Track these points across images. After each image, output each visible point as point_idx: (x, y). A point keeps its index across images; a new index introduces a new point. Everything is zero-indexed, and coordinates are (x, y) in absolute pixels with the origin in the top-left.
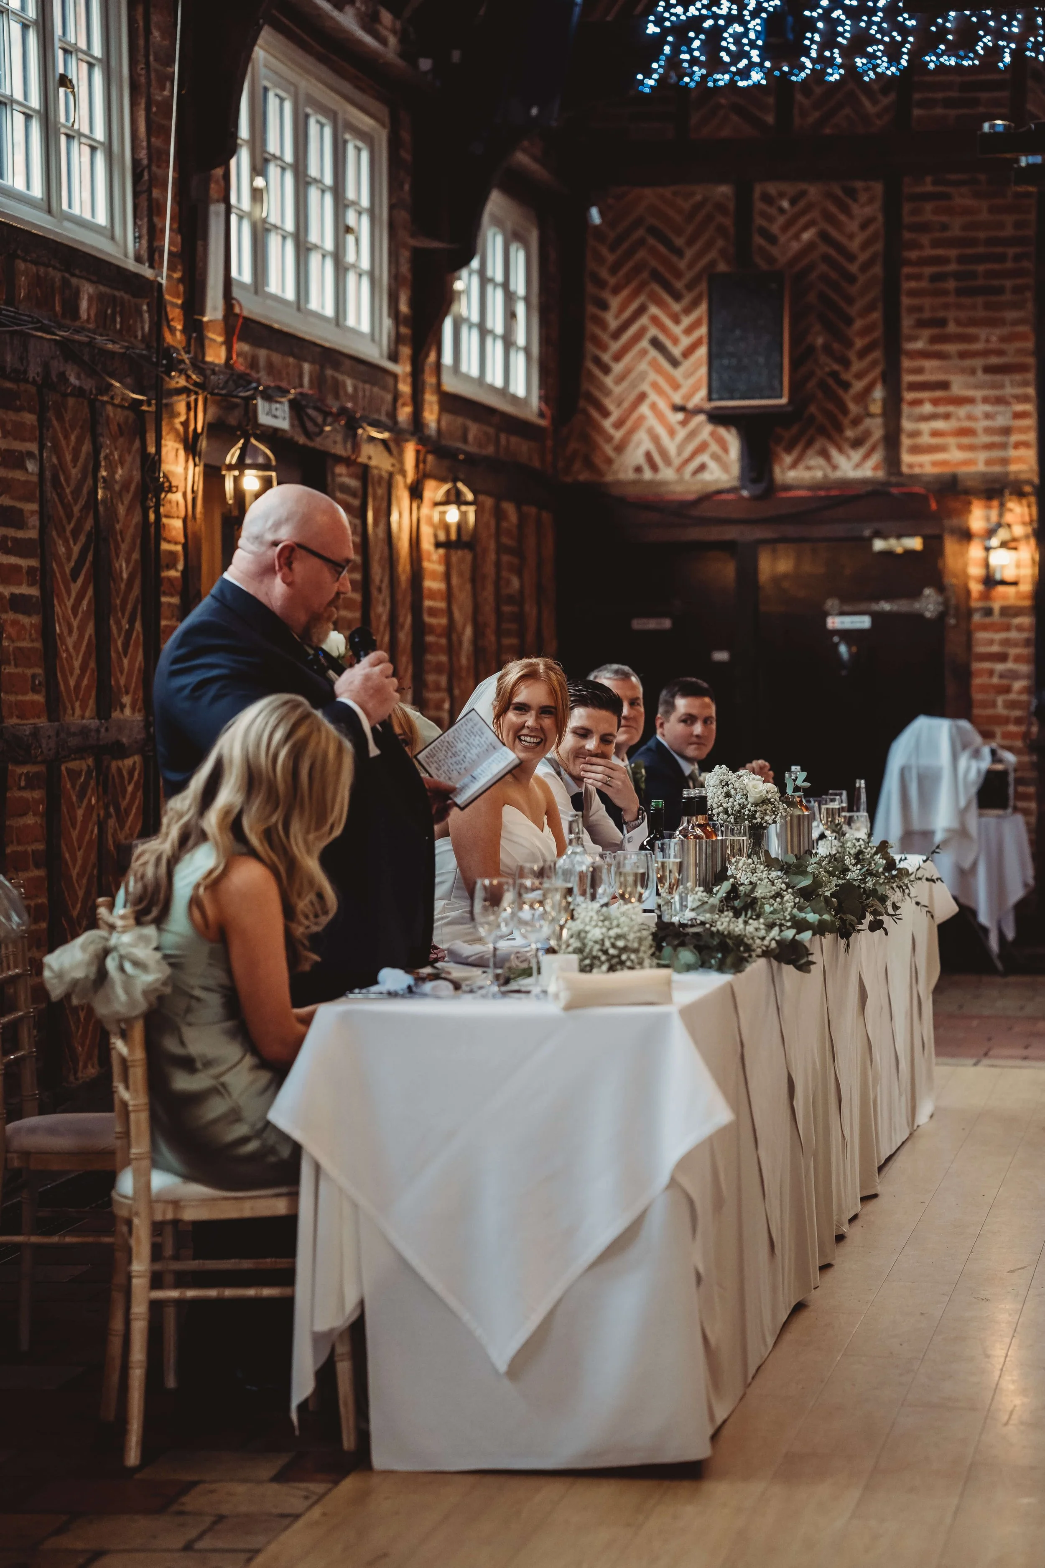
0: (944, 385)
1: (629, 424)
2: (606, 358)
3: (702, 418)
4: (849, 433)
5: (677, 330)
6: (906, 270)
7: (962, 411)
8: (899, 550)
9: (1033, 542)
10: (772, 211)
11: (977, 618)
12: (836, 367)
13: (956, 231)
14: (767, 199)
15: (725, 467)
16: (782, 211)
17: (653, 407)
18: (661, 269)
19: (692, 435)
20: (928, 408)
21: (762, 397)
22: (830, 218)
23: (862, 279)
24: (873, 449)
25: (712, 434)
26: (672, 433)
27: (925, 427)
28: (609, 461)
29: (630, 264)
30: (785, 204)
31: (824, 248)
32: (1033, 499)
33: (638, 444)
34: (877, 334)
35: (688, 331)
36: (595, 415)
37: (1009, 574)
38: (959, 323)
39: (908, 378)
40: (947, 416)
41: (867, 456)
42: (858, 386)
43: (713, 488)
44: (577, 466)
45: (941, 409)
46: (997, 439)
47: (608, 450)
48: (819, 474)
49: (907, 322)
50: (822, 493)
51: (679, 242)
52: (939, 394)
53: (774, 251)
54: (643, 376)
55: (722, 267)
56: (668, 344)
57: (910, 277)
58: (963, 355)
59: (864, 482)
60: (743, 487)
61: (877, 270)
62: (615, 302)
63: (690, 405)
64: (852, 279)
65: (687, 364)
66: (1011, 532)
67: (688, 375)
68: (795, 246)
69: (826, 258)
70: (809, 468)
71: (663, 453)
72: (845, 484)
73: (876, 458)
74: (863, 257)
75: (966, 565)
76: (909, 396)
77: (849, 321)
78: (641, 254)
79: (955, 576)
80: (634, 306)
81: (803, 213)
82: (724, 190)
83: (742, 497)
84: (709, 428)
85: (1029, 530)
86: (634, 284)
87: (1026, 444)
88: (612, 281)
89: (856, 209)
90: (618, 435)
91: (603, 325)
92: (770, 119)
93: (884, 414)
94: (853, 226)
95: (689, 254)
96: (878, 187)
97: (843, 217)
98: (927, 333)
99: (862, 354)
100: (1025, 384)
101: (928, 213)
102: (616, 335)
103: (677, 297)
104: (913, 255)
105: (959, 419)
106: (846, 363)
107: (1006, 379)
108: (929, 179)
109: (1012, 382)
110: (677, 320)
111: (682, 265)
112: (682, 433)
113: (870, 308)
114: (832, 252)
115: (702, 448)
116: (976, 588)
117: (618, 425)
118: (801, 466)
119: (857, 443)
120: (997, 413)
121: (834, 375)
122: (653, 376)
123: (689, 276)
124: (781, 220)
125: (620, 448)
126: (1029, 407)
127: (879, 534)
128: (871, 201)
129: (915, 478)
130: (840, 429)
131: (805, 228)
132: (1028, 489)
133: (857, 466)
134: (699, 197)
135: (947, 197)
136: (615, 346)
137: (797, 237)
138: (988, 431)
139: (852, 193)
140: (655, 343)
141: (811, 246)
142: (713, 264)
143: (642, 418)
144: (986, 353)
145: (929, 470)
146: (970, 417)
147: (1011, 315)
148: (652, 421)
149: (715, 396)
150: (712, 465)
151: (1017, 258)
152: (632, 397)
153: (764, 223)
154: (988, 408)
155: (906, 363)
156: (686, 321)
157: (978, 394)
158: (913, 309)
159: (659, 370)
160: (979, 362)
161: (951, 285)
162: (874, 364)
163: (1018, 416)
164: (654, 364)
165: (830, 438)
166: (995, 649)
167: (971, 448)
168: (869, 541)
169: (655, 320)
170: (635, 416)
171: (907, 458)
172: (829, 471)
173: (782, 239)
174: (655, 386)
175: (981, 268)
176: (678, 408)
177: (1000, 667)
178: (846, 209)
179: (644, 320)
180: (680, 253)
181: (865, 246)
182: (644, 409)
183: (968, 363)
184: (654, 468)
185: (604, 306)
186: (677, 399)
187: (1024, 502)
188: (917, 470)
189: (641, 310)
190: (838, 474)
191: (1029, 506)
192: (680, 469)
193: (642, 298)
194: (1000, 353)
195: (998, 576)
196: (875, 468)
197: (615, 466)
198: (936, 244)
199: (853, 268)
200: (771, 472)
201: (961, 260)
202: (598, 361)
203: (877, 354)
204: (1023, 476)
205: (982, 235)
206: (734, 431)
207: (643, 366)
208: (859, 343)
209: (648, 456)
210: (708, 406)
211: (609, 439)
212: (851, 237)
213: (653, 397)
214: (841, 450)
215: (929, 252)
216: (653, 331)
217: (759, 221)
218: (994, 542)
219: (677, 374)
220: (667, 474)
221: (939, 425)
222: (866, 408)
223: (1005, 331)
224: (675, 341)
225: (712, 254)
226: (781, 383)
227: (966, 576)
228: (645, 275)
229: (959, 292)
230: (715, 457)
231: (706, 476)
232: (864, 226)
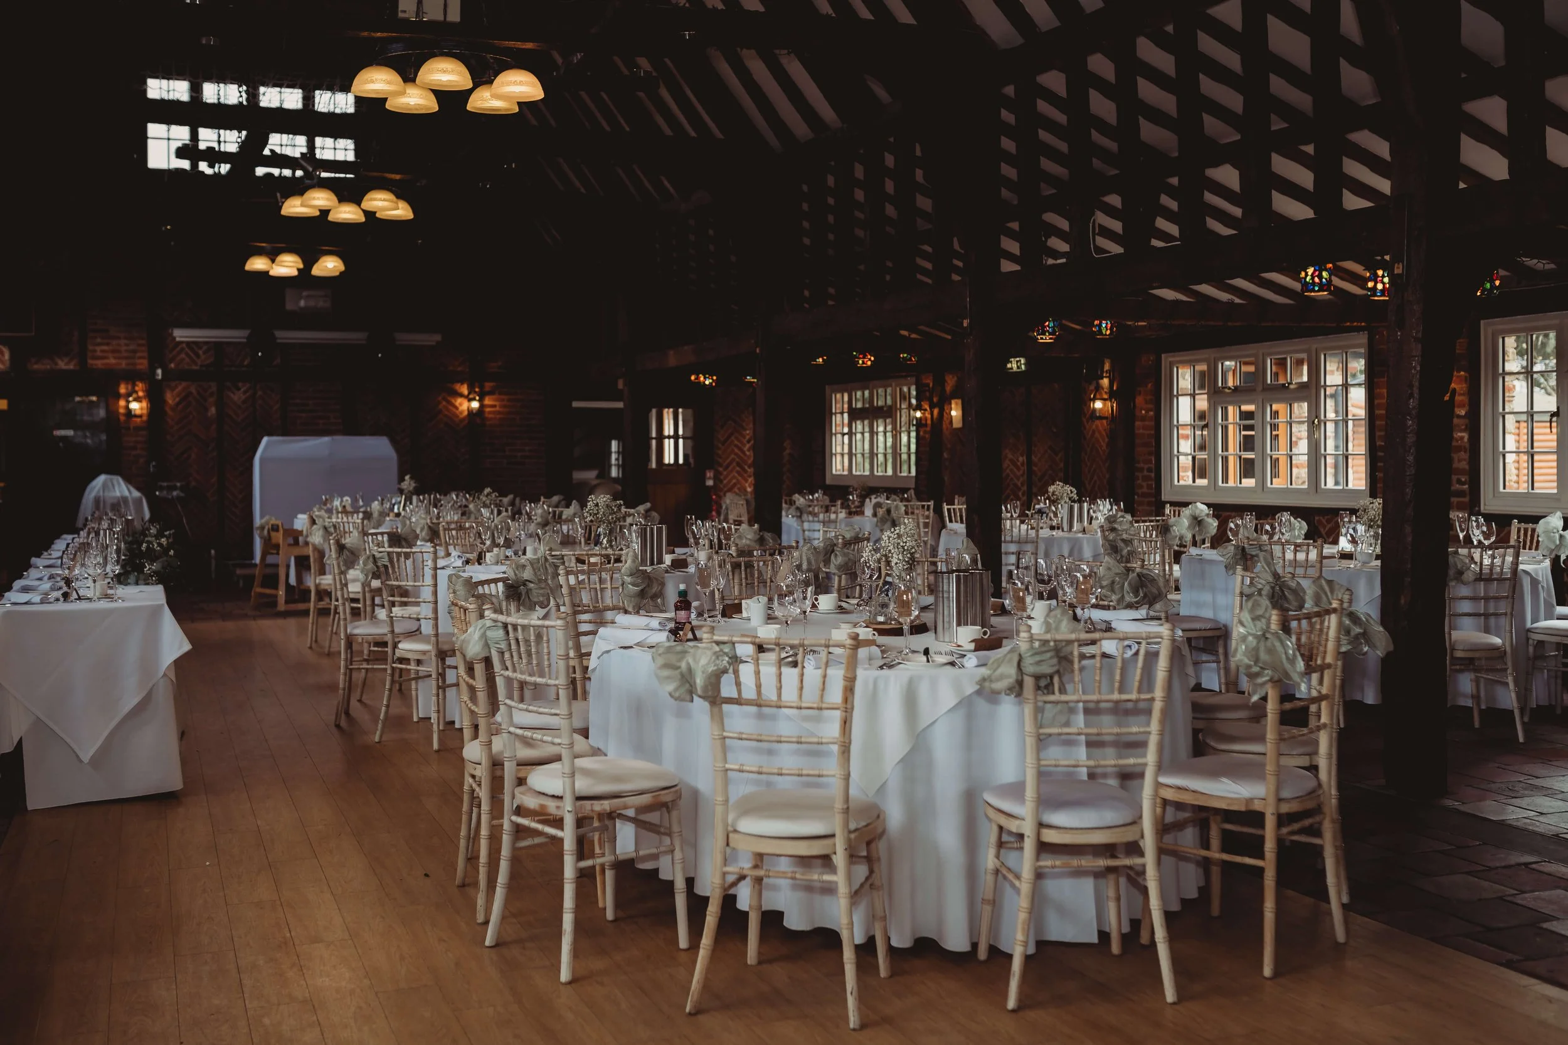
0: (106, 331)
4: (63, 350)
7: (115, 342)
8: (87, 402)
9: (147, 399)
11: (124, 431)
20: (99, 340)
21: (21, 333)
24: (74, 357)
27: (98, 348)
32: (147, 381)
37: (137, 412)
39: (89, 327)
40: (108, 344)
41: (71, 360)
42: (66, 330)
45: (105, 341)
46: (130, 355)
48: (49, 367)
50: (50, 376)
52: (103, 334)
58: (114, 319)
59: (70, 371)
66: (137, 395)
70: (43, 364)
72: (61, 372)
73: (76, 361)
75: (118, 408)
76: (90, 335)
79: (114, 413)
85: (145, 394)
87: (143, 357)
93: (79, 342)
98: (98, 308)
100: (142, 332)
105: (113, 346)
107: (134, 329)
109: (136, 331)
116: (122, 418)
118: (40, 363)
119: (66, 354)
120: (130, 344)
126: (144, 342)
127: (78, 394)
129: (93, 370)
130: (58, 348)
132: (144, 377)
138: (126, 351)
144: (124, 318)
145: (100, 367)
146: (118, 345)
154: (126, 341)
155: (89, 320)
157: (122, 335)
160: (121, 322)
162: (73, 320)
163: (139, 345)
165: (54, 352)
166: (131, 445)
167: (119, 358)
168: (73, 397)
171: (90, 361)
172: (53, 366)
177: (132, 452)
183: (116, 322)
187: (143, 382)
188: (95, 367)
190: (58, 367)
191: (145, 384)
194: (131, 318)
195: (132, 413)
196: (75, 366)
200: (26, 365)
204: (142, 371)
206: (7, 347)
214: (59, 357)
218: (131, 399)
221: (105, 348)
222: (70, 339)
226: (31, 326)
227: (119, 413)
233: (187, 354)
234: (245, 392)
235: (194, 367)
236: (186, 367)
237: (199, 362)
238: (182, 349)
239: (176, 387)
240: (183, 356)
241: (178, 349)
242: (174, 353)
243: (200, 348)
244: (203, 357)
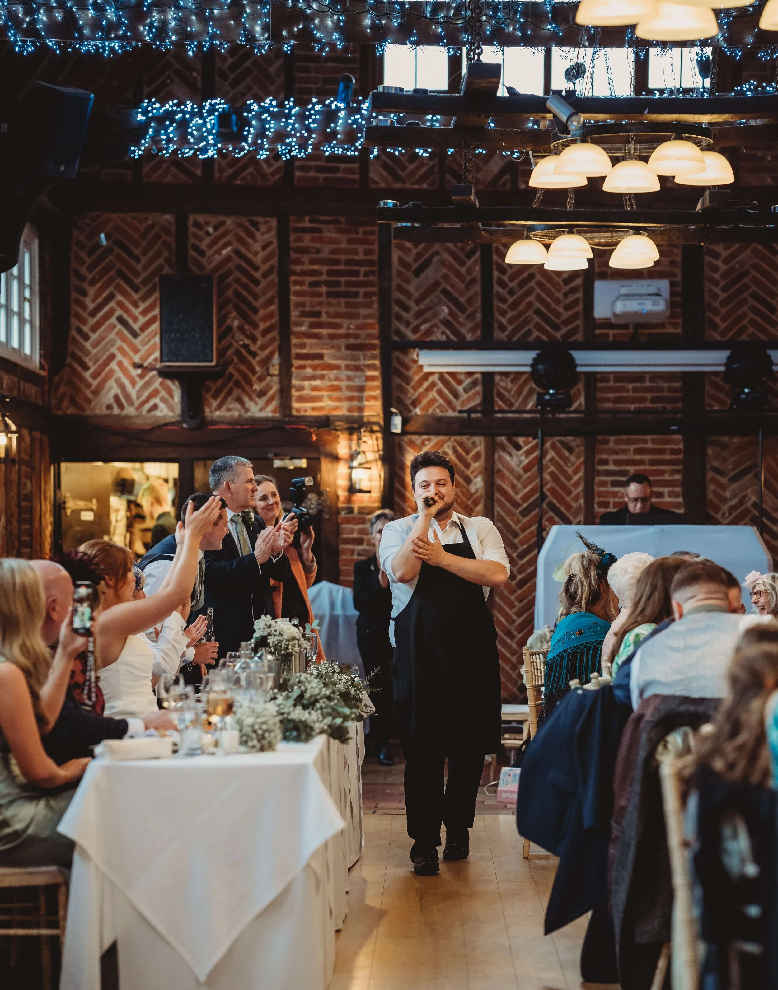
0: (320, 357)
1: (103, 375)
2: (86, 329)
3: (154, 373)
4: (257, 387)
5: (137, 312)
6: (293, 278)
7: (332, 374)
8: (292, 467)
9: (380, 463)
10: (202, 234)
11: (343, 514)
12: (247, 342)
13: (325, 254)
14: (197, 225)
15: (171, 408)
16: (208, 234)
17: (120, 364)
18: (124, 269)
19: (147, 385)
20: (309, 371)
21: (198, 361)
22: (241, 241)
23: (263, 283)
24: (272, 398)
25: (161, 384)
26: (133, 383)
27: (307, 384)
28: (89, 401)
29: (102, 265)
30: (211, 230)
31: (236, 260)
32: (379, 435)
33: (110, 389)
34: (275, 320)
35: (144, 313)
36: (78, 368)
37: (364, 486)
38: (329, 315)
39: (295, 351)
40: (322, 377)
41: (268, 403)
42: (262, 355)
43: (162, 422)
44: (65, 403)
45: (319, 372)
46: (355, 394)
47: (88, 393)
48: (237, 414)
49: (294, 314)
50: (238, 427)
51: (137, 252)
52: (316, 362)
53: (204, 261)
54: (112, 343)
55: (167, 270)
56: (130, 321)
57: (296, 283)
58: (332, 337)
59: (267, 420)
60: (184, 422)
61: (274, 277)
62: (92, 291)
63: (146, 364)
64: (257, 283)
65: (143, 336)
66: (366, 457)
67: (144, 344)
68: (218, 258)
69: (239, 268)
70: (229, 410)
71: (127, 396)
72: (254, 421)
73: (275, 403)
74: (264, 268)
75: (335, 479)
76: (297, 363)
77: (256, 311)
78: (110, 258)
79: (329, 486)
80: (106, 293)
81: (223, 236)
82: (168, 217)
83: (183, 428)
84: (160, 380)
85: (377, 455)
86: (106, 278)
87: (375, 398)
88: (90, 276)
89: (258, 235)
90: (95, 383)
91: (84, 306)
92: (199, 172)
93: (280, 375)
94: (257, 247)
95: (144, 260)
96: (274, 222)
97: (250, 241)
98: (308, 320)
99: (265, 333)
100: (373, 357)
101: (307, 240)
102: (93, 314)
103: (136, 289)
104: (298, 268)
105: (330, 380)
106: (254, 339)
107: (361, 354)
108: (307, 219)
109: (364, 356)
110: (136, 306)
111: (139, 267)
112: (140, 383)
113: (270, 302)
114: (243, 263)
115: (155, 393)
116: (342, 494)
117: (95, 376)
118: (224, 408)
119: (261, 394)
120: (355, 377)
121: (246, 346)
122: (119, 343)
123: (144, 275)
124: (208, 240)
125: (96, 392)
126: (376, 373)
127: (278, 456)
128: (268, 231)
129: (301, 419)
130: (250, 383)
131: (224, 246)
132: (376, 428)
133: (261, 409)
134: (150, 222)
135: (320, 231)
136: (92, 321)
137: (219, 252)
138: (349, 388)
139: (255, 225)
140: (120, 320)
141: (228, 259)
142: (160, 268)
143: (112, 371)
144: (347, 336)
145: (310, 413)
146: (337, 379)
147: (363, 311)
148: (119, 373)
149: (165, 359)
150: (162, 406)
151: (366, 274)
152: (105, 357)
153: (197, 243)
154: (349, 373)
155: (294, 341)
156: (143, 306)
157: (343, 363)
158: (299, 305)
159: (124, 339)
160: (342, 342)
161: (324, 289)
162: (273, 340)
163: (369, 379)
164: (120, 334)
165: (243, 390)
166: (355, 535)
167: (339, 399)
168: (272, 460)
169: (120, 305)
170: (107, 370)
171: (296, 405)
172: (243, 412)
173: (209, 253)
174: (121, 349)
175: (343, 279)
176: (137, 366)
177: (358, 548)
178: (252, 235)
179: (113, 304)
180: (137, 259)
181: (265, 261)
182: (113, 365)
183: (335, 342)
184: (121, 406)
185: (84, 293)
186: (137, 359)
187: (374, 436)
188: (303, 413)
189: (111, 297)
190: (249, 414)
191: (377, 439)
192: (138, 408)
193: (111, 289)
194: (357, 336)
195: (358, 487)
196: (274, 411)
197: (93, 404)
198: (313, 262)
199: (258, 275)
200: (203, 411)
201: (330, 273)
202: (80, 331)
203: (274, 333)
204: (373, 420)
205: (343, 257)
206: (177, 383)
207: (113, 335)
208: (262, 326)
209: (116, 397)
210: (158, 365)
211: (89, 385)
212: (256, 254)
213: (119, 357)
214: (251, 399)
215: (308, 267)
216: (119, 312)
217: (192, 240)
218: (355, 464)
219: (137, 342)
220: (130, 411)
221: (317, 383)
222: (268, 370)
223: (360, 321)
224: (135, 320)
225: (160, 261)
226: (212, 351)
227: (336, 485)
228: (112, 273)
229: (329, 294)
230: (163, 400)
231: (158, 413)
232: (264, 248)
233: (440, 392)
234: (528, 453)
235: (451, 414)
236: (439, 413)
237: (458, 404)
238: (433, 384)
239: (423, 443)
240: (433, 394)
241: (426, 384)
242: (421, 390)
243: (460, 382)
244: (464, 396)
